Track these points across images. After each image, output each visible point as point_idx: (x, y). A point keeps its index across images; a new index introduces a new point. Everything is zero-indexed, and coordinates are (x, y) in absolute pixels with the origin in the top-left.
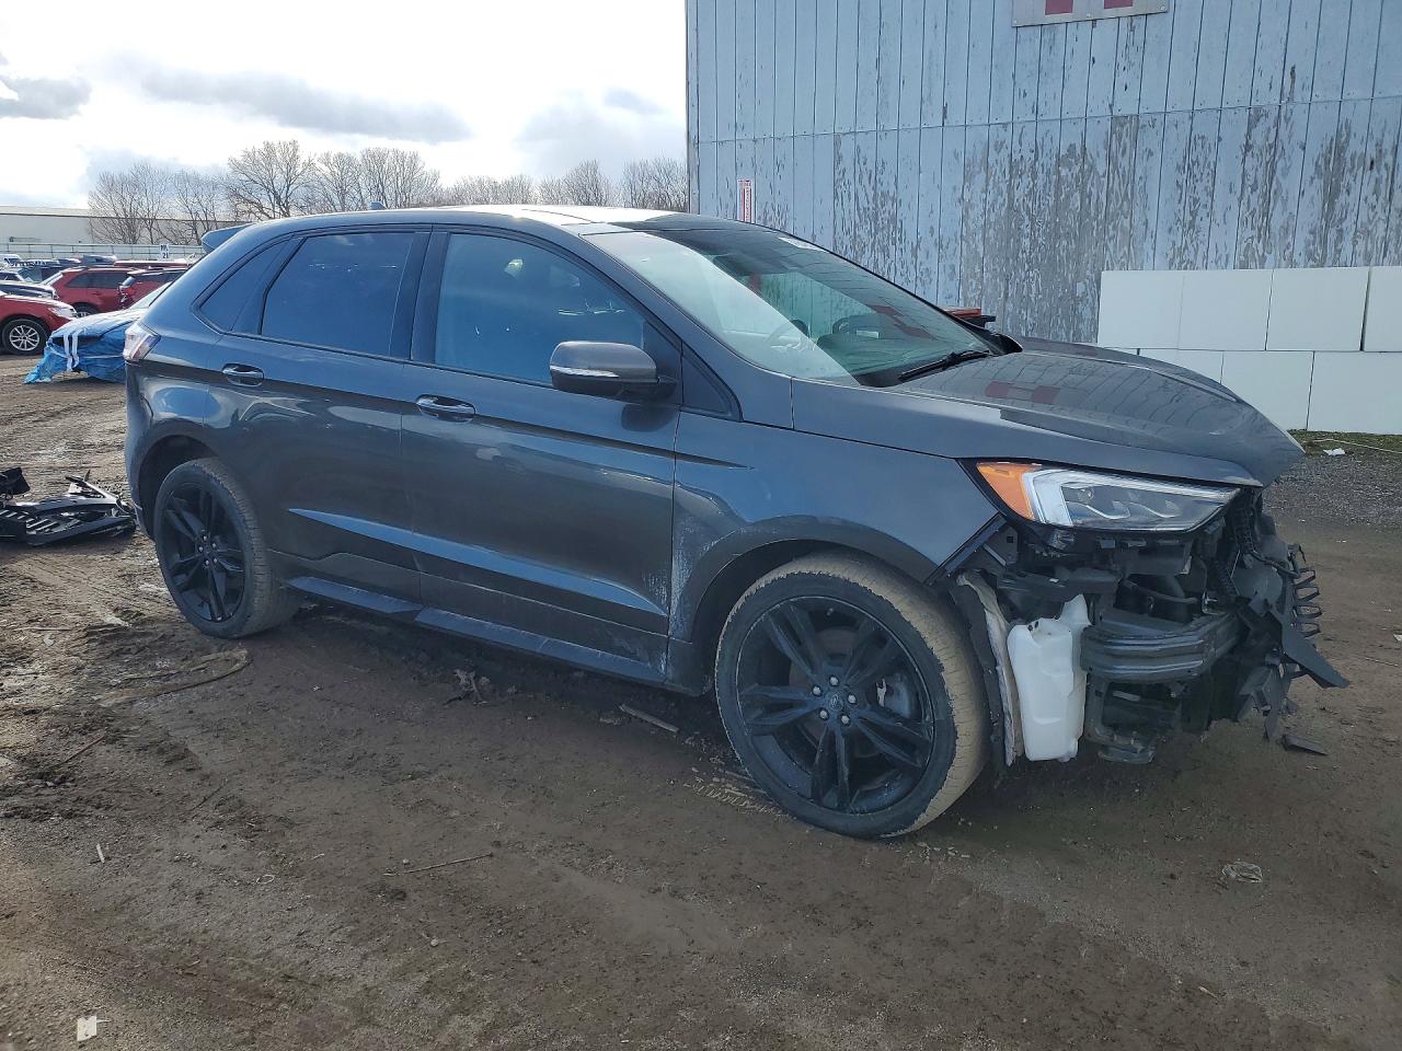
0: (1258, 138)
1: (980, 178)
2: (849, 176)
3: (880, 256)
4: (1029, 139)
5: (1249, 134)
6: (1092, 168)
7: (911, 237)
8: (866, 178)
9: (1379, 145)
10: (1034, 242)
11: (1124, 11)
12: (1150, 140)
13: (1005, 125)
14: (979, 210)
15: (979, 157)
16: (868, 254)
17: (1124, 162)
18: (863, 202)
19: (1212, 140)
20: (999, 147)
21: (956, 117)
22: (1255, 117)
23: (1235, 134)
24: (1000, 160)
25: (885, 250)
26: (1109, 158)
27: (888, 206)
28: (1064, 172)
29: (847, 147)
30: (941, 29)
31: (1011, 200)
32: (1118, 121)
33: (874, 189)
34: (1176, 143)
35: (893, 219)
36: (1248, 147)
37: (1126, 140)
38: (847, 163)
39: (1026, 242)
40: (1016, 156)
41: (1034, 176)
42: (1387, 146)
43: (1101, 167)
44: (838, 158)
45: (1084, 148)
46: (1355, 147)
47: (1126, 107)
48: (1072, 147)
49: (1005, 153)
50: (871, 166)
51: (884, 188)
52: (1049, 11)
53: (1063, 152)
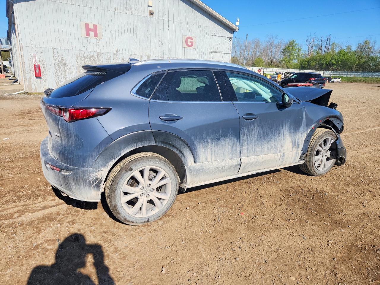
0: (115, 57)
1: (79, 58)
2: (56, 55)
3: (64, 69)
4: (86, 53)
6: (95, 58)
7: (69, 66)
8: (59, 57)
11: (96, 38)
12: (102, 55)
13: (82, 51)
15: (79, 55)
16: (61, 68)
17: (100, 58)
18: (59, 60)
19: (110, 56)
20: (82, 54)
21: (74, 49)
22: (114, 54)
23: (112, 56)
24: (82, 56)
27: (64, 61)
28: (91, 58)
29: (55, 51)
30: (70, 35)
31: (84, 62)
32: (98, 53)
33: (61, 58)
34: (106, 56)
35: (65, 63)
37: (99, 55)
38: (56, 53)
40: (84, 56)
41: (87, 59)
43: (97, 59)
45: (94, 56)
47: (99, 51)
50: (60, 54)
51: (63, 58)
52: (86, 36)
53: (91, 56)
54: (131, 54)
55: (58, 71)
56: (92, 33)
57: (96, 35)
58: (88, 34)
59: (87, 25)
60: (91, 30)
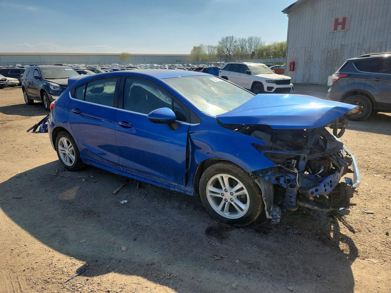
0: (359, 47)
1: (324, 53)
2: (307, 53)
4: (330, 48)
5: (358, 47)
6: (338, 51)
7: (314, 61)
8: (309, 53)
9: (375, 48)
10: (330, 62)
11: (344, 30)
12: (346, 48)
13: (327, 46)
14: (323, 58)
15: (324, 50)
17: (342, 51)
18: (308, 57)
19: (354, 48)
21: (321, 45)
22: (359, 44)
24: (326, 51)
25: (311, 63)
26: (340, 50)
27: (312, 57)
28: (334, 52)
29: (307, 49)
31: (327, 56)
32: (342, 45)
33: (310, 55)
34: (349, 48)
35: (312, 59)
36: (358, 49)
37: (343, 48)
38: (307, 51)
39: (329, 62)
40: (329, 50)
41: (331, 53)
42: (376, 48)
43: (339, 51)
44: (305, 51)
46: (372, 49)
47: (343, 43)
48: (336, 49)
49: (327, 50)
52: (334, 30)
53: (335, 49)
54: (382, 41)
55: (306, 66)
56: (340, 27)
57: (343, 28)
58: (336, 29)
59: (337, 20)
60: (340, 24)
